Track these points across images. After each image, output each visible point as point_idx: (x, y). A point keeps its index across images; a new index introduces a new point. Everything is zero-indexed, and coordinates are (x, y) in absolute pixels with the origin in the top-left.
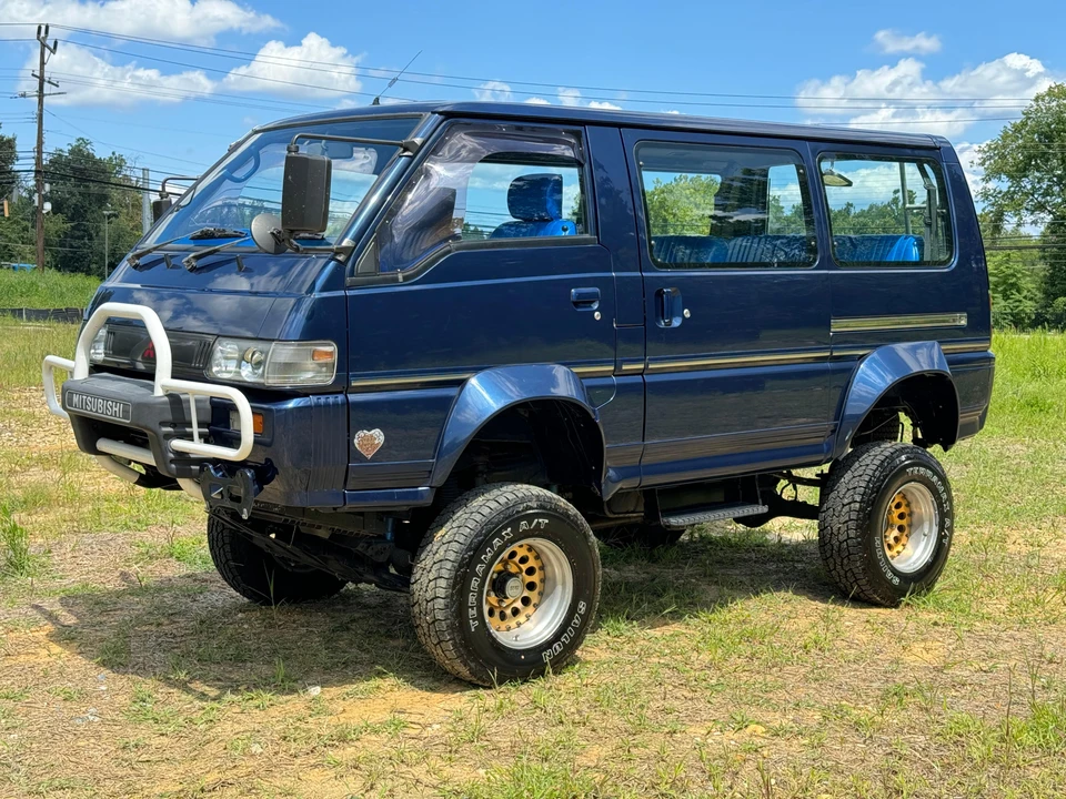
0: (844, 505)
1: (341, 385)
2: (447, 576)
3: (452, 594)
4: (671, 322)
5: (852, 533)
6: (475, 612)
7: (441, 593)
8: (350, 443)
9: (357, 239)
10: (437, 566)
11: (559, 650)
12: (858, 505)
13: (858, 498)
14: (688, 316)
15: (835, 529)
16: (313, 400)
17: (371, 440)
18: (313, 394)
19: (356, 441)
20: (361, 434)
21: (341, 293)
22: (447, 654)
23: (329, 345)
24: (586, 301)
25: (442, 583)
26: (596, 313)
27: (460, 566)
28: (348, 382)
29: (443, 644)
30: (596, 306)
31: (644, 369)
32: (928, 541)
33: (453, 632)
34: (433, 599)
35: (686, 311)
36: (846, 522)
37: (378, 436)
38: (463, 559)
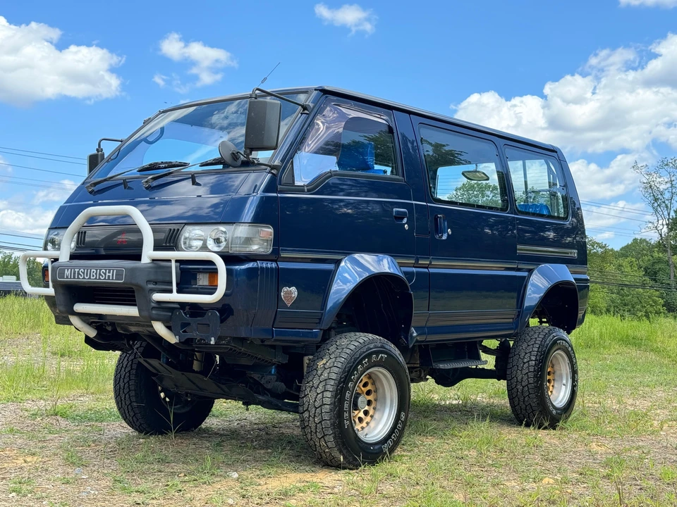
0: (524, 363)
1: (275, 256)
2: (331, 390)
3: (335, 402)
4: (442, 236)
5: (531, 380)
6: (347, 415)
7: (327, 401)
8: (279, 296)
9: (282, 161)
10: (323, 383)
11: (391, 444)
12: (534, 362)
13: (533, 358)
14: (450, 233)
15: (519, 378)
16: (259, 264)
17: (290, 293)
18: (259, 260)
19: (282, 294)
20: (285, 289)
21: (275, 195)
22: (329, 444)
23: (269, 228)
24: (400, 217)
25: (328, 394)
26: (406, 226)
27: (339, 383)
28: (279, 254)
29: (326, 438)
30: (405, 220)
31: (429, 265)
32: (566, 388)
33: (334, 428)
34: (321, 406)
35: (449, 230)
36: (527, 373)
37: (294, 291)
38: (341, 378)
